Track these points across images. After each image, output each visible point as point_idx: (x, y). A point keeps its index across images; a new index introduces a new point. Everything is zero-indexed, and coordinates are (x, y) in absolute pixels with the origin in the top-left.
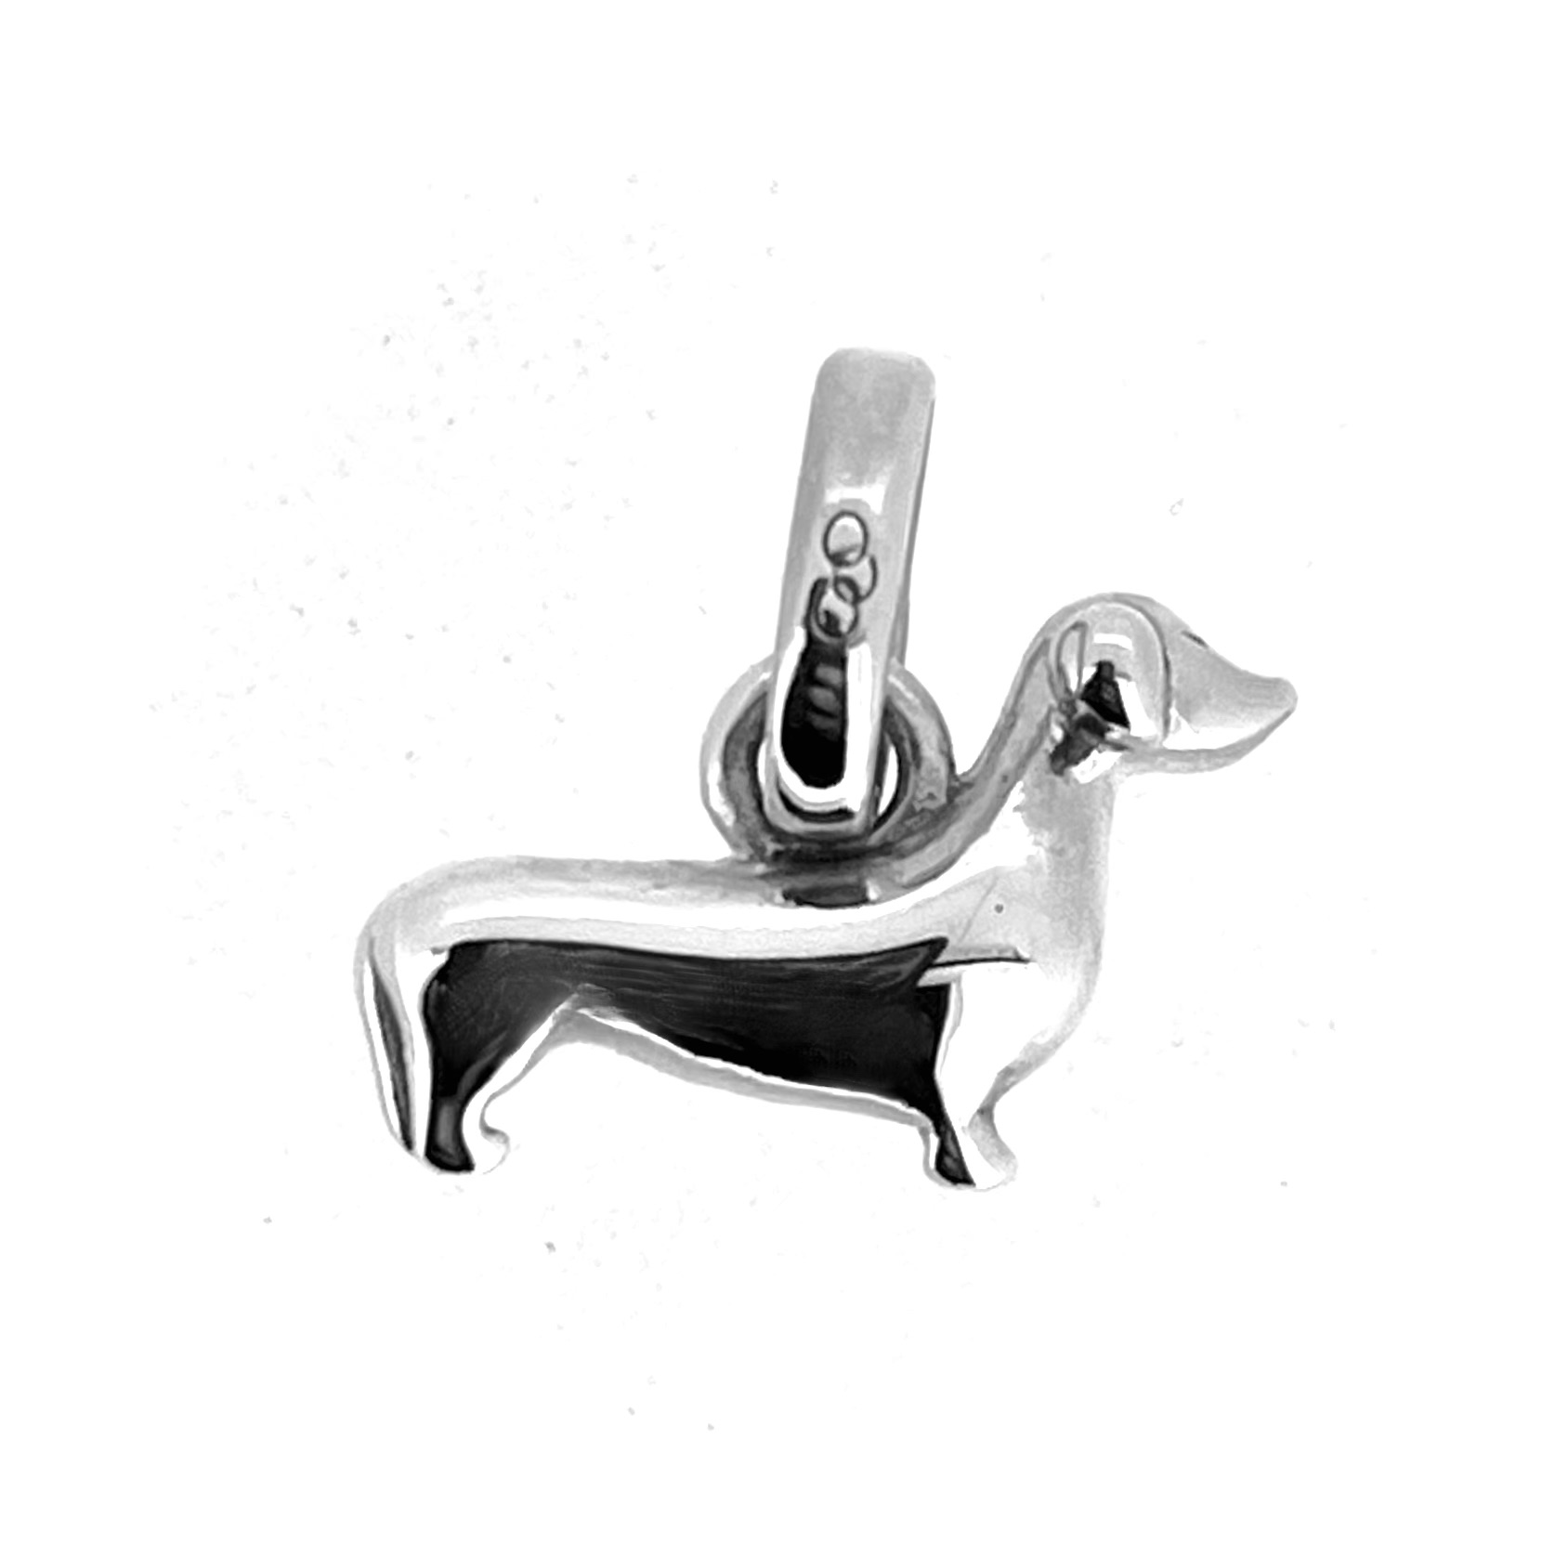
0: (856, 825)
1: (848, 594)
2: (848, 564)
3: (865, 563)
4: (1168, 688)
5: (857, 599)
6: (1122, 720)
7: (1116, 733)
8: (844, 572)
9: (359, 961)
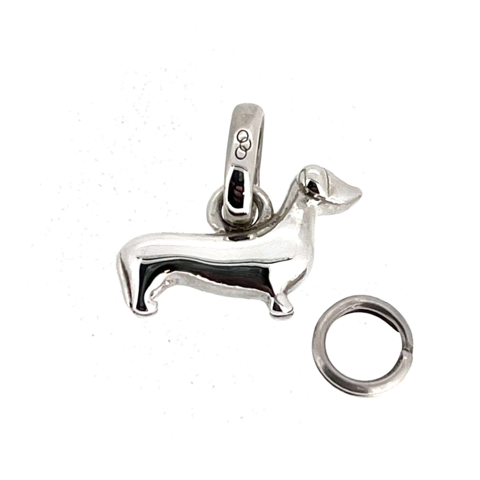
0: (248, 218)
1: (244, 149)
2: (243, 142)
3: (248, 141)
4: (328, 184)
5: (246, 150)
6: (318, 192)
7: (316, 196)
8: (242, 144)
9: (117, 260)
